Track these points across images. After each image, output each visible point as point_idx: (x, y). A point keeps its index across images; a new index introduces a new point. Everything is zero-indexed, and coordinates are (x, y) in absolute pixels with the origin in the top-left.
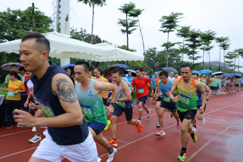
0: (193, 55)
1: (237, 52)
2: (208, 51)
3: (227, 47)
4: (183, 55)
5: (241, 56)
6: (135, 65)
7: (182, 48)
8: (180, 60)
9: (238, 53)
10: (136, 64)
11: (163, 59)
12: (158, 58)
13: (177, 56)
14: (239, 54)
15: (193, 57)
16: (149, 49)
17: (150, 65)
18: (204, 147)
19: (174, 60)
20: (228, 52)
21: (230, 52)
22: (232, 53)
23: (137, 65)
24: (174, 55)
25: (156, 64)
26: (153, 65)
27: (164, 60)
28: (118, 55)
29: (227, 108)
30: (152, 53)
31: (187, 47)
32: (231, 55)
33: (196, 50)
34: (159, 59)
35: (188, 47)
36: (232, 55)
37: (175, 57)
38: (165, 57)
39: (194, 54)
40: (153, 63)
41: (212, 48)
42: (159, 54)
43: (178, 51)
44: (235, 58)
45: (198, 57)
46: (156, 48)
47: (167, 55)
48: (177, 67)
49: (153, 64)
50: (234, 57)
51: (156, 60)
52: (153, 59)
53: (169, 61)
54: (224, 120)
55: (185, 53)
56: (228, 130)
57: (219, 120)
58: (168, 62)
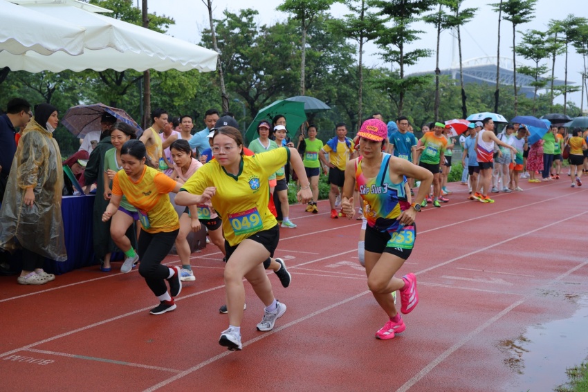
0: (401, 47)
1: (561, 31)
2: (454, 29)
3: (525, 13)
4: (361, 44)
5: (575, 45)
6: (170, 83)
7: (357, 15)
8: (351, 61)
9: (562, 36)
10: (174, 77)
11: (284, 59)
12: (265, 52)
13: (341, 46)
14: (568, 40)
15: (401, 52)
16: (226, 17)
17: (232, 82)
18: (434, 366)
19: (328, 64)
20: (529, 33)
21: (535, 32)
22: (542, 35)
23: (176, 84)
24: (328, 41)
25: (255, 77)
26: (244, 83)
27: (287, 62)
28: (121, 47)
29: (517, 239)
30: (237, 31)
31: (378, 14)
32: (539, 42)
33: (411, 26)
34: (269, 59)
35: (382, 14)
36: (543, 43)
37: (330, 49)
38: (290, 48)
39: (403, 41)
40: (241, 73)
41: (471, 15)
42: (267, 38)
43: (341, 30)
44: (554, 55)
45: (419, 53)
46: (256, 12)
47: (297, 44)
48: (340, 89)
49: (244, 78)
50: (549, 50)
51: (255, 62)
52: (243, 56)
53: (308, 68)
54: (504, 279)
55: (371, 37)
56: (513, 310)
57: (487, 282)
58: (306, 71)
